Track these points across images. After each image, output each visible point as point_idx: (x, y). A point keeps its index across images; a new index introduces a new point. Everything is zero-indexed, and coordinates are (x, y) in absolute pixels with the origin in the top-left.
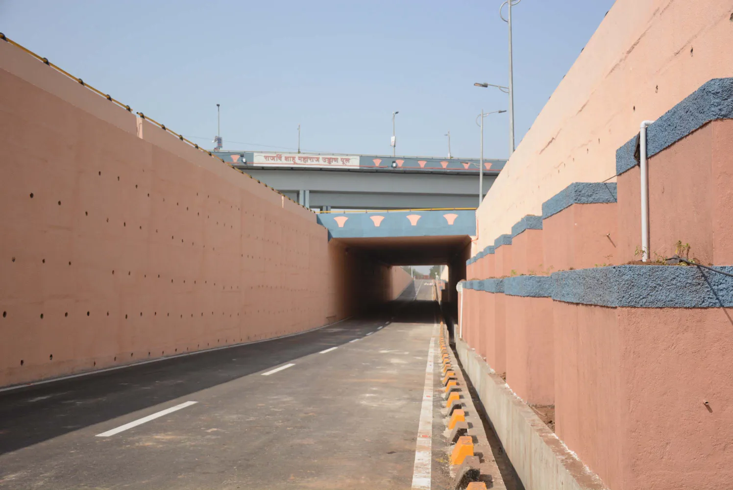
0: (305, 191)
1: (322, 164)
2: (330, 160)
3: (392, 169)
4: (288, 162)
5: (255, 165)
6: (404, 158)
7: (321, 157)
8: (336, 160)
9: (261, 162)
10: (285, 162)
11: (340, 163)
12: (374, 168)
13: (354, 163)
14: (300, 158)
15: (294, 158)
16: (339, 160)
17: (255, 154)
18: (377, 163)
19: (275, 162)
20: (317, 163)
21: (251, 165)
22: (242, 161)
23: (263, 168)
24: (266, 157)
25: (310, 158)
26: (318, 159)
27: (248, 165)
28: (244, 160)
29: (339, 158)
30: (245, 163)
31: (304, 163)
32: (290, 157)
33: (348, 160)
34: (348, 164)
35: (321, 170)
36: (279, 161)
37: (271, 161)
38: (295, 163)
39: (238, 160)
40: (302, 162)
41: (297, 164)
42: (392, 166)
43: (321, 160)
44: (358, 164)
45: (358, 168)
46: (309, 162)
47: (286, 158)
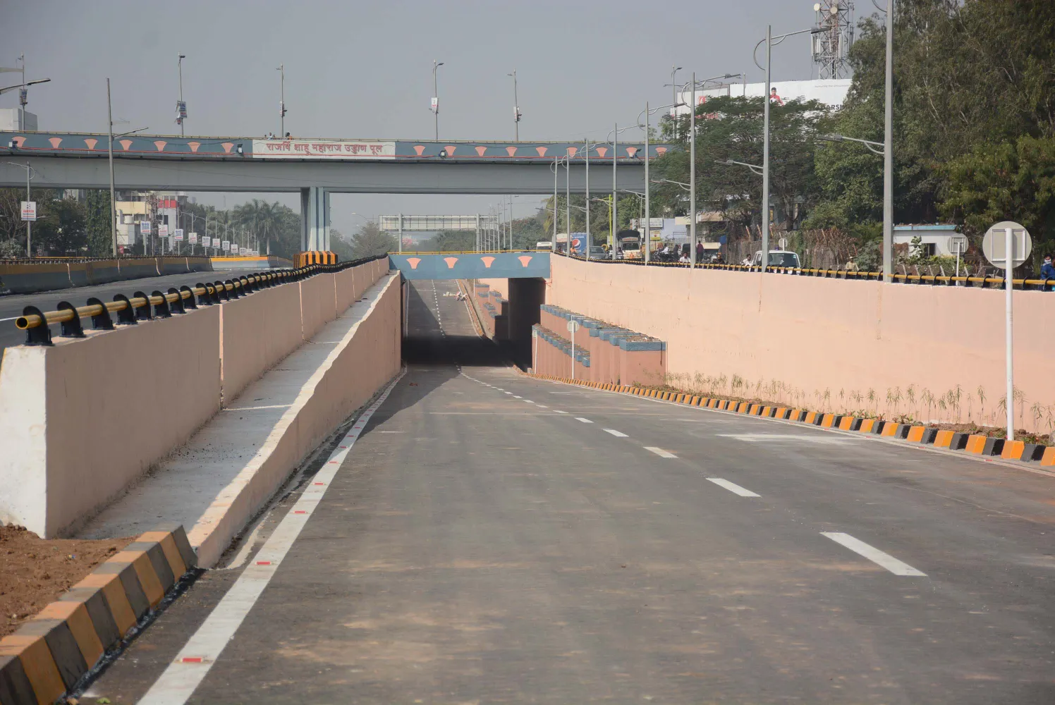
0: (317, 189)
1: (344, 154)
2: (355, 148)
3: (440, 159)
4: (299, 152)
5: (254, 157)
6: (455, 144)
7: (343, 144)
8: (363, 147)
9: (263, 152)
10: (295, 152)
11: (369, 152)
12: (415, 159)
13: (389, 152)
14: (315, 146)
15: (307, 146)
16: (368, 148)
17: (254, 142)
18: (419, 151)
19: (282, 152)
20: (338, 152)
21: (250, 156)
22: (237, 151)
23: (264, 160)
24: (269, 146)
25: (329, 146)
26: (339, 148)
27: (246, 156)
28: (240, 150)
29: (368, 144)
30: (242, 154)
31: (321, 153)
32: (303, 145)
33: (380, 148)
34: (379, 153)
35: (342, 161)
36: (286, 151)
37: (275, 151)
38: (308, 154)
39: (231, 150)
40: (318, 152)
41: (311, 155)
42: (440, 155)
43: (343, 148)
44: (394, 154)
45: (394, 158)
46: (327, 152)
47: (296, 147)
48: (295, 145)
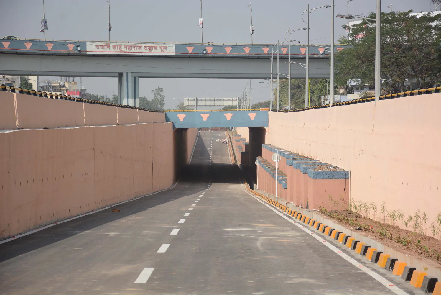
0: (127, 73)
1: (144, 51)
2: (150, 48)
3: (203, 55)
4: (115, 50)
5: (88, 53)
6: (212, 46)
7: (143, 45)
8: (156, 48)
9: (93, 51)
10: (113, 50)
11: (159, 50)
12: (188, 55)
13: (171, 51)
14: (125, 47)
15: (120, 47)
16: (158, 48)
17: (88, 43)
18: (190, 50)
19: (105, 50)
20: (140, 51)
21: (84, 53)
22: (77, 49)
23: (94, 55)
24: (97, 46)
25: (134, 47)
26: (140, 48)
27: (82, 53)
28: (79, 49)
29: (158, 46)
30: (80, 51)
31: (129, 51)
32: (118, 46)
33: (166, 48)
34: (165, 51)
35: (142, 56)
36: (108, 50)
37: (101, 50)
38: (121, 51)
39: (73, 49)
40: (128, 50)
41: (123, 52)
42: (203, 53)
43: (143, 48)
44: (174, 52)
45: (174, 54)
46: (133, 50)
47: (114, 47)
48: (113, 46)
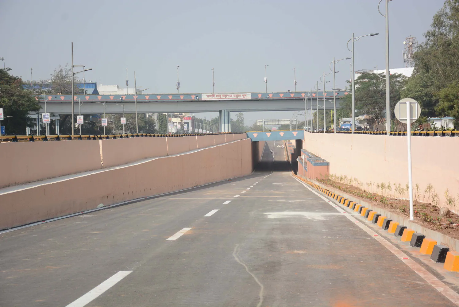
0: (224, 110)
1: (233, 98)
2: (237, 96)
3: (267, 99)
4: (217, 98)
5: (202, 100)
6: (272, 93)
7: (233, 94)
8: (240, 95)
9: (205, 98)
11: (242, 97)
12: (258, 99)
13: (249, 97)
14: (223, 96)
15: (220, 96)
16: (242, 96)
17: (202, 94)
18: (260, 96)
19: (212, 98)
20: (231, 97)
21: (200, 100)
22: (196, 98)
23: (206, 101)
24: (207, 96)
25: (228, 95)
26: (231, 96)
29: (242, 94)
30: (198, 99)
33: (246, 95)
34: (246, 97)
35: (233, 100)
36: (213, 98)
37: (209, 98)
38: (221, 98)
39: (194, 98)
40: (224, 98)
42: (267, 97)
43: (233, 96)
44: (251, 97)
45: (251, 99)
46: (228, 97)
47: (217, 96)
48: (216, 95)
